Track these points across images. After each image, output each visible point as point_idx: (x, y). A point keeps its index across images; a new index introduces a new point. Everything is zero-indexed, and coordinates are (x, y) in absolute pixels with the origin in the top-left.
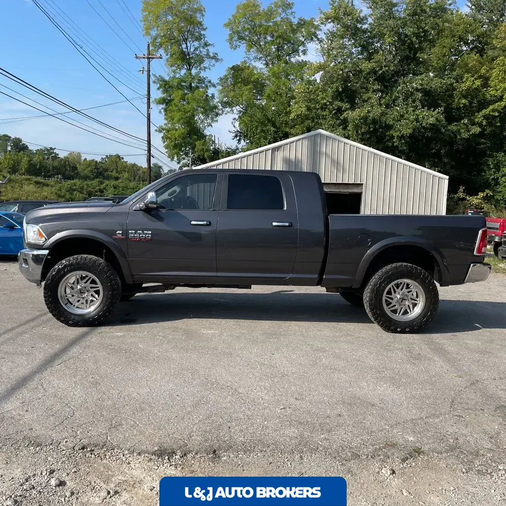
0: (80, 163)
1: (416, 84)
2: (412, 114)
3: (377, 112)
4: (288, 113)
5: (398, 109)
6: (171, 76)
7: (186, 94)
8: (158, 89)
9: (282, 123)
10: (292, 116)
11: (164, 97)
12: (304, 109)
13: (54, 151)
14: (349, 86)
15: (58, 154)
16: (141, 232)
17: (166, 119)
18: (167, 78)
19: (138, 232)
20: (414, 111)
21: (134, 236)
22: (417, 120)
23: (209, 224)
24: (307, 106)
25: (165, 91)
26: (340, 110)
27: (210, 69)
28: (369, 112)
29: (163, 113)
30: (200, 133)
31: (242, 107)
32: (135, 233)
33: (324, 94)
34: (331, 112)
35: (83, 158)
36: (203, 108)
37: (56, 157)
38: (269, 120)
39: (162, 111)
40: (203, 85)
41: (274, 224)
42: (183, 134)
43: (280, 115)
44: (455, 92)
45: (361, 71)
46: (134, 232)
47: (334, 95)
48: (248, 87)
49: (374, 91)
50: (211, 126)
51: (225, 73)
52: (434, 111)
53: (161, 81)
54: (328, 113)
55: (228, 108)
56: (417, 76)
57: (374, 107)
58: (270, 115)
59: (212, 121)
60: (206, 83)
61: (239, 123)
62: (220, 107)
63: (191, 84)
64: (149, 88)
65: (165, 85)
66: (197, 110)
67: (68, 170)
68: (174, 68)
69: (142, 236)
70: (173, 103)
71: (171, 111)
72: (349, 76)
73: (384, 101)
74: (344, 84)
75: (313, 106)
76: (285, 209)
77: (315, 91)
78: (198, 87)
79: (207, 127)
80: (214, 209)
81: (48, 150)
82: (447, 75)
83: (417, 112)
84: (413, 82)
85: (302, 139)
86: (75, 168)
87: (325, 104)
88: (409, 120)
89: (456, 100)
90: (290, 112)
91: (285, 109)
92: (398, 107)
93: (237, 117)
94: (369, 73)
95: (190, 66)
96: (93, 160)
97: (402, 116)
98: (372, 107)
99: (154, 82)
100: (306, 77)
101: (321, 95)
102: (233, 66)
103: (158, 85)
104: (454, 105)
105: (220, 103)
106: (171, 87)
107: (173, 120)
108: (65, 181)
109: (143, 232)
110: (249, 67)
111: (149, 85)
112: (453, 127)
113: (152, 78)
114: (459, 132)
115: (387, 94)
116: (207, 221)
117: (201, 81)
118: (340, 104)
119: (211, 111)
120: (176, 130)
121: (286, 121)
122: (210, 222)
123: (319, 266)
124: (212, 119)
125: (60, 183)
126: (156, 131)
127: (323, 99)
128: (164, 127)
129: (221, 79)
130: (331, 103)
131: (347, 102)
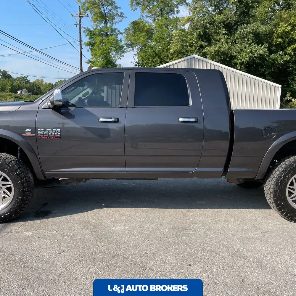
0: (42, 85)
1: (250, 29)
2: (248, 48)
3: (225, 47)
4: (168, 50)
5: (239, 45)
6: (94, 28)
7: (104, 39)
8: (86, 36)
9: (165, 56)
10: (171, 51)
11: (90, 41)
12: (179, 47)
13: (27, 78)
14: (207, 32)
15: (29, 80)
16: (50, 130)
17: (92, 55)
18: (92, 29)
19: (47, 130)
20: (249, 46)
21: (43, 134)
22: (251, 52)
23: (117, 121)
24: (180, 45)
25: (91, 37)
26: (201, 47)
27: (119, 23)
28: (220, 47)
29: (90, 51)
30: (113, 64)
31: (139, 46)
32: (45, 131)
33: (192, 37)
34: (196, 48)
35: (44, 83)
36: (114, 48)
37: (28, 82)
38: (156, 55)
39: (89, 50)
40: (115, 33)
41: (181, 120)
42: (102, 64)
43: (163, 51)
44: (274, 34)
45: (214, 22)
46: (42, 130)
47: (198, 37)
48: (143, 34)
49: (223, 34)
50: (120, 59)
51: (128, 26)
52: (261, 46)
53: (88, 31)
54: (194, 49)
55: (130, 48)
56: (250, 24)
57: (223, 45)
58: (157, 51)
59: (121, 56)
60: (117, 32)
61: (137, 57)
62: (126, 47)
63: (107, 33)
64: (81, 36)
65: (91, 33)
66: (111, 49)
67: (35, 89)
68: (96, 23)
69: (51, 134)
70: (95, 45)
71: (95, 50)
72: (207, 25)
73: (229, 40)
74: (204, 30)
75: (184, 44)
76: (191, 105)
77: (186, 35)
78: (111, 35)
79: (117, 60)
80: (121, 106)
81: (23, 78)
82: (269, 23)
83: (251, 47)
84: (248, 28)
85: (182, 61)
86: (39, 88)
87: (192, 43)
88: (247, 52)
89: (275, 39)
90: (169, 49)
91: (167, 47)
92: (239, 44)
93: (136, 53)
94: (220, 23)
95: (106, 21)
96: (50, 84)
97: (241, 50)
98: (222, 44)
99: (84, 32)
100: (179, 27)
101: (189, 37)
102: (133, 22)
103: (86, 34)
104: (274, 43)
105: (126, 45)
106: (94, 35)
107: (96, 55)
108: (33, 96)
109: (52, 129)
110: (143, 22)
111: (81, 33)
112: (273, 57)
113: (83, 30)
114: (276, 59)
115: (231, 36)
116: (115, 118)
117: (113, 30)
118: (202, 43)
119: (120, 49)
120: (98, 62)
121: (167, 55)
122: (118, 120)
123: (224, 160)
124: (121, 54)
125: (30, 97)
126: (86, 62)
127: (191, 40)
128: (91, 60)
129: (126, 30)
130: (196, 42)
131: (206, 42)
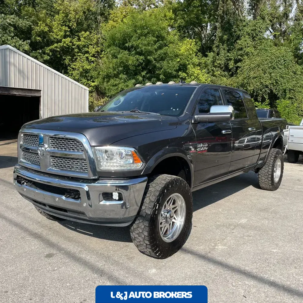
21: (200, 149)
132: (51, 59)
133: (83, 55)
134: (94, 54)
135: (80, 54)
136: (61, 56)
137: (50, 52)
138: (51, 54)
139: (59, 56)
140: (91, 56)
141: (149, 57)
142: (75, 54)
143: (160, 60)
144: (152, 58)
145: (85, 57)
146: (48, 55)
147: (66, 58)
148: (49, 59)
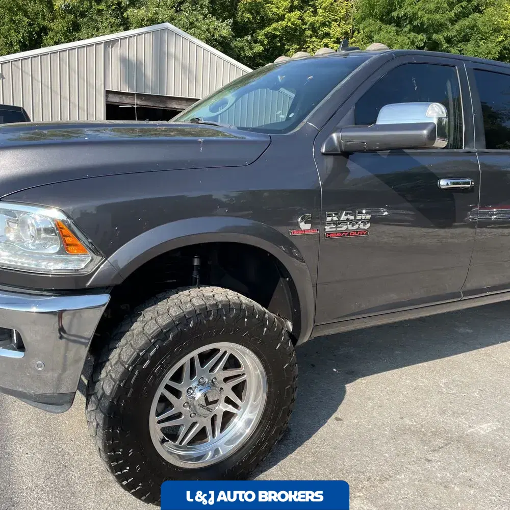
2: (203, 22)
5: (187, 15)
22: (208, 31)
52: (223, 22)
69: (352, 225)
83: (207, 21)
85: (146, 33)
88: (201, 29)
89: (240, 13)
97: (192, 24)
104: (239, 19)
112: (238, 43)
114: (242, 48)
132: (266, 50)
133: (320, 40)
134: (339, 37)
135: (314, 39)
136: (283, 45)
137: (265, 39)
138: (266, 42)
139: (279, 44)
140: (334, 41)
141: (435, 36)
142: (307, 40)
143: (460, 42)
144: (441, 37)
145: (322, 43)
146: (262, 43)
147: (291, 48)
148: (262, 50)
